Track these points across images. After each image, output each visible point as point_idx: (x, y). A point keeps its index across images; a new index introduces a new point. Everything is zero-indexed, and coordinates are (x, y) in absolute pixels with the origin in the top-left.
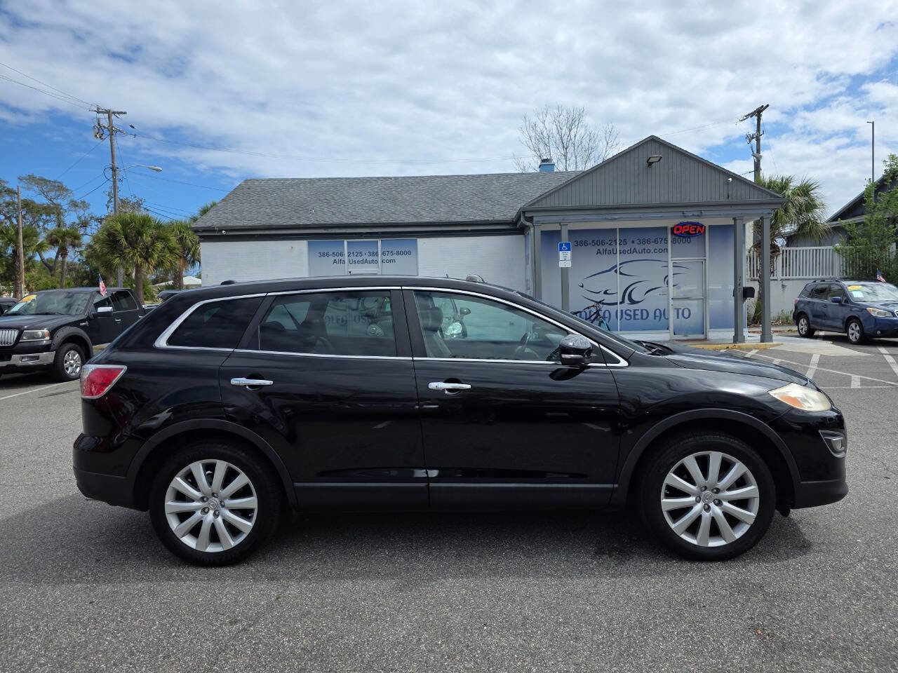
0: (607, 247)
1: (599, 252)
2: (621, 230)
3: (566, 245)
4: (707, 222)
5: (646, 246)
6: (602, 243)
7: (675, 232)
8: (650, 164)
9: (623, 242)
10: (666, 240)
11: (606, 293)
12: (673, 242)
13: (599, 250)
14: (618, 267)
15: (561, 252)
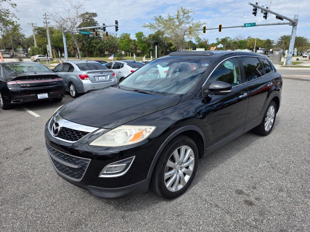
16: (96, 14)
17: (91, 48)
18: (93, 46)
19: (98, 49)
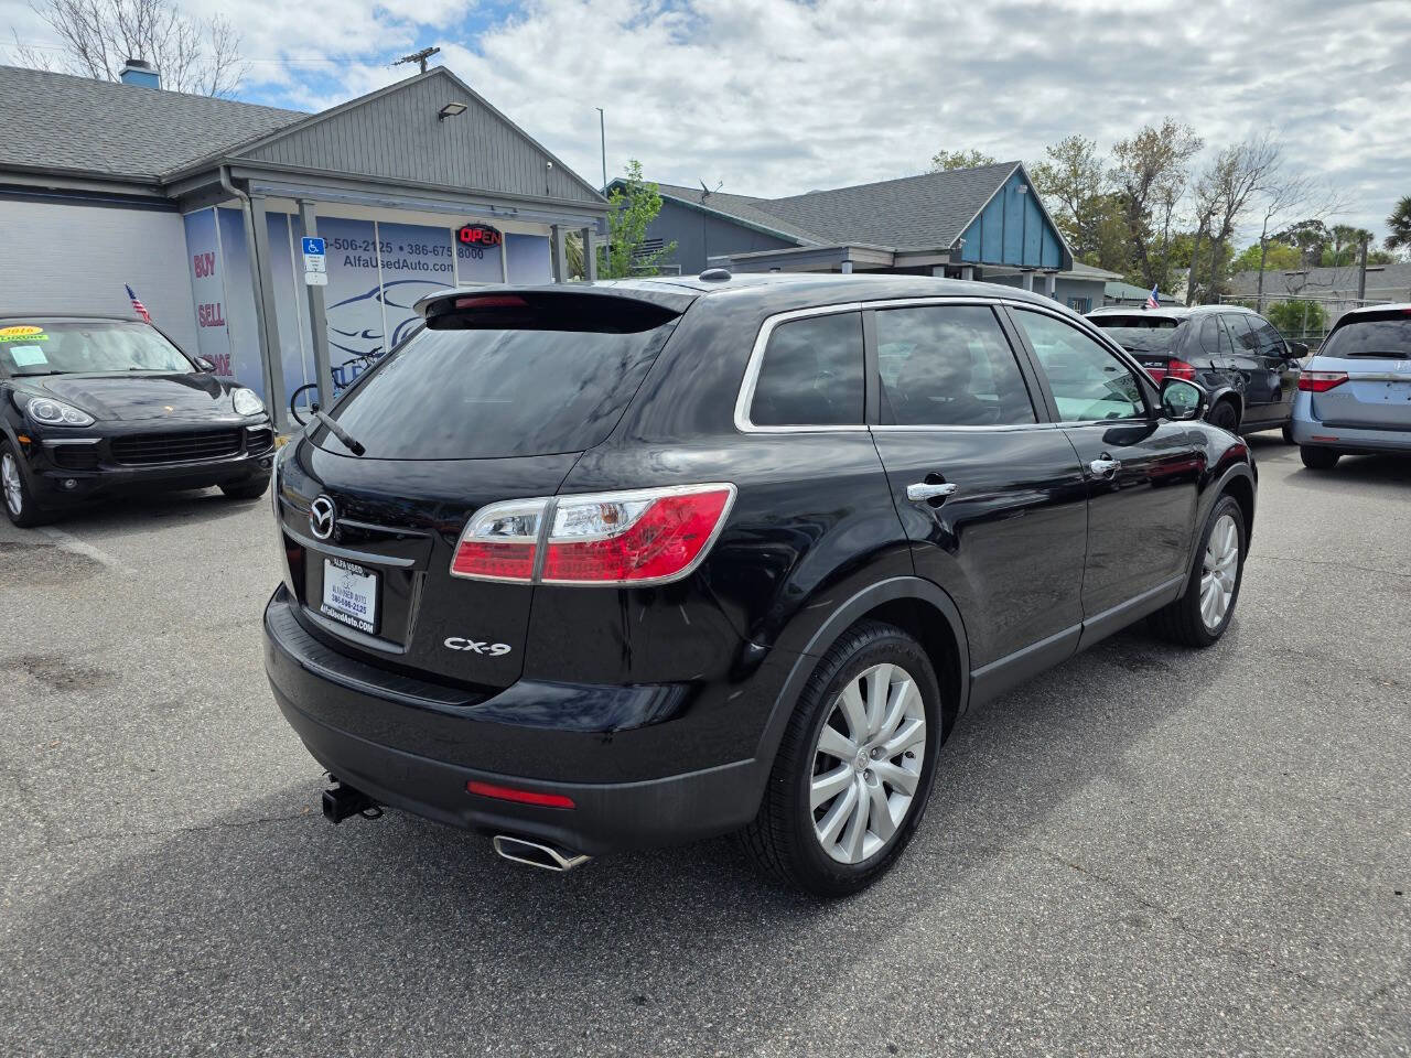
0: (360, 252)
1: (347, 261)
2: (381, 225)
3: (314, 242)
4: (503, 227)
5: (423, 259)
6: (352, 245)
7: (463, 238)
8: (442, 115)
9: (386, 247)
10: (449, 249)
11: (365, 335)
12: (460, 254)
13: (348, 257)
14: (382, 290)
15: (307, 256)
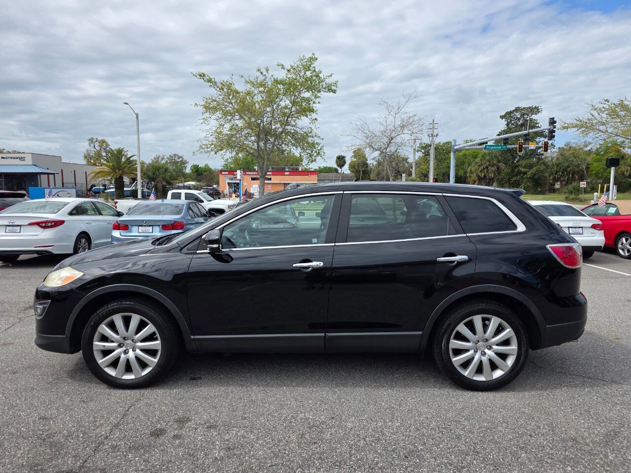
16: (538, 107)
17: (516, 176)
18: (520, 172)
19: (530, 177)
